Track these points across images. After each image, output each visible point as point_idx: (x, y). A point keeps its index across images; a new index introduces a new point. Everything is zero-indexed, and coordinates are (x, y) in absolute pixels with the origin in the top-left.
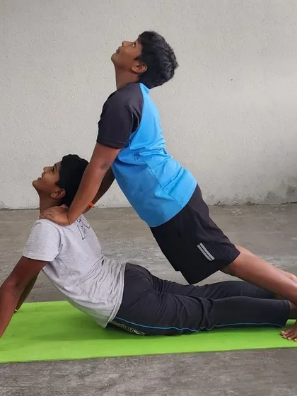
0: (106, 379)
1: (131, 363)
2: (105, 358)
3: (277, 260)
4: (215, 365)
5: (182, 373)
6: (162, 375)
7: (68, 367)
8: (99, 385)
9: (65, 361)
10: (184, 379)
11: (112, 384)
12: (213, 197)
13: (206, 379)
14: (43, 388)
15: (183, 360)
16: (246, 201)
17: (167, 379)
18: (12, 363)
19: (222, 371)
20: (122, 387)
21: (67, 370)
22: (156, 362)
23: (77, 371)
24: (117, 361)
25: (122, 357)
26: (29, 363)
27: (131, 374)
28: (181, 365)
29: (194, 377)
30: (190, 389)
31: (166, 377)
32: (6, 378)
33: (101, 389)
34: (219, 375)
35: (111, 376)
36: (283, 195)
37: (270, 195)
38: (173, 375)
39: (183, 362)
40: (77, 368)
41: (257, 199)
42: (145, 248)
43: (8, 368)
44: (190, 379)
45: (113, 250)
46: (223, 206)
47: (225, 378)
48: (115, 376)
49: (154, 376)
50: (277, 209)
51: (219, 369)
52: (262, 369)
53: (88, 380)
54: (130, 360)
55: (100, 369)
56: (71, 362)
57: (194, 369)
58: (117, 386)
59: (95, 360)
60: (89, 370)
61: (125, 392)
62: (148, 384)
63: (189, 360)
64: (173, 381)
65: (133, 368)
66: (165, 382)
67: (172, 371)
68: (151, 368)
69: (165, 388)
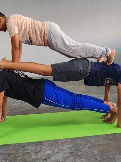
0: (47, 154)
1: (56, 145)
4: (90, 145)
5: (77, 151)
6: (69, 151)
7: (30, 148)
8: (44, 157)
9: (29, 144)
10: (79, 153)
11: (49, 156)
13: (88, 152)
14: (20, 160)
15: (77, 143)
19: (93, 148)
22: (66, 144)
23: (34, 150)
24: (50, 144)
26: (15, 145)
27: (56, 151)
29: (83, 152)
30: (82, 158)
31: (71, 152)
34: (92, 150)
35: (48, 152)
38: (74, 151)
39: (77, 144)
43: (5, 149)
44: (81, 153)
47: (95, 151)
48: (50, 152)
49: (66, 152)
51: (91, 147)
52: (109, 146)
53: (39, 155)
54: (55, 143)
55: (43, 149)
57: (82, 147)
58: (52, 158)
59: (40, 143)
60: (39, 149)
62: (64, 156)
64: (74, 154)
65: (57, 148)
66: (71, 155)
67: (73, 149)
68: (64, 147)
69: (72, 158)
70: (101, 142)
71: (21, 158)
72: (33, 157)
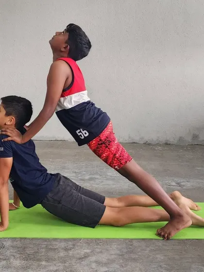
0: (83, 253)
1: (98, 243)
2: (80, 239)
3: (188, 181)
4: (153, 248)
5: (131, 253)
6: (118, 252)
7: (57, 243)
8: (78, 256)
9: (55, 240)
10: (133, 256)
11: (86, 256)
12: (142, 138)
13: (148, 257)
14: (42, 256)
16: (164, 142)
17: (122, 255)
18: (21, 239)
19: (157, 252)
20: (93, 258)
21: (57, 245)
22: (114, 244)
23: (63, 246)
24: (89, 242)
25: (92, 239)
26: (33, 239)
27: (98, 250)
28: (130, 246)
29: (140, 255)
30: (138, 262)
31: (121, 253)
32: (18, 248)
33: (80, 259)
34: (156, 255)
35: (86, 251)
36: (189, 139)
37: (181, 139)
40: (63, 245)
41: (172, 140)
42: (100, 169)
43: (19, 242)
44: (137, 256)
45: (79, 169)
46: (149, 144)
47: (160, 257)
48: (88, 251)
49: (113, 253)
50: (185, 148)
51: (155, 251)
52: (184, 253)
53: (71, 253)
54: (97, 241)
55: (78, 246)
56: (59, 240)
57: (139, 250)
58: (90, 258)
59: (74, 239)
60: (71, 246)
61: (96, 262)
62: (110, 258)
63: (135, 244)
64: (126, 256)
65: (99, 247)
66: (121, 257)
67: (125, 250)
68: (111, 247)
69: (121, 261)
70: (172, 246)
71: (43, 254)
72: (62, 254)
